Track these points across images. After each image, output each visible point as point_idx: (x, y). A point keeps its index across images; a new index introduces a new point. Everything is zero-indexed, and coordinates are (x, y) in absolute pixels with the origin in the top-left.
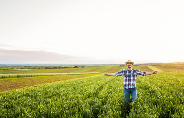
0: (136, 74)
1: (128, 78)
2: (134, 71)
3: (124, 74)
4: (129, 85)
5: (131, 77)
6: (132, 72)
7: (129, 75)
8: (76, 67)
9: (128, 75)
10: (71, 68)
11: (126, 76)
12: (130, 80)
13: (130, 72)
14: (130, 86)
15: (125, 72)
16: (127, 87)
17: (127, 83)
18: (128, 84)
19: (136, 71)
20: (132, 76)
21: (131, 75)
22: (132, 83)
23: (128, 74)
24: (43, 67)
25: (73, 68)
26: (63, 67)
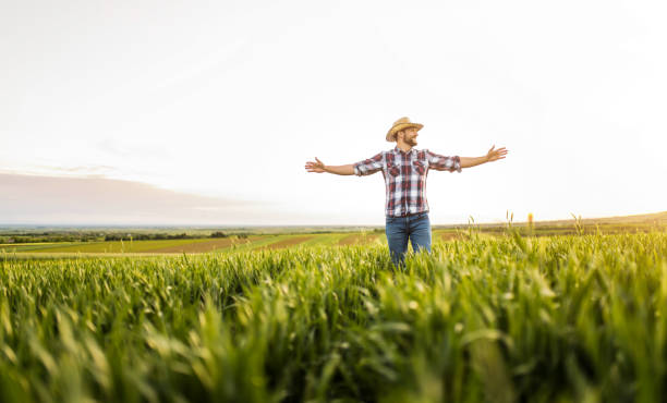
0: (426, 163)
1: (399, 179)
2: (419, 154)
3: (385, 166)
4: (406, 200)
5: (410, 173)
6: (414, 158)
7: (404, 167)
8: (218, 235)
9: (399, 168)
10: (199, 237)
11: (395, 172)
14: (409, 205)
15: (390, 157)
16: (398, 211)
17: (398, 195)
18: (403, 199)
19: (427, 155)
20: (414, 170)
21: (410, 167)
23: (398, 162)
24: (98, 235)
25: (208, 237)
26: (174, 234)
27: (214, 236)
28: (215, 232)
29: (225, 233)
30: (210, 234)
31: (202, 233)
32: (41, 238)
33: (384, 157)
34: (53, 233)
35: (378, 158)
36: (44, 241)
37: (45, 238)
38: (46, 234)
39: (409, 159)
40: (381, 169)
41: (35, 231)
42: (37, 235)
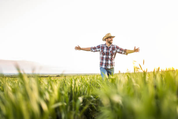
0: (115, 51)
1: (105, 56)
2: (112, 48)
3: (101, 51)
4: (107, 64)
6: (111, 49)
7: (107, 53)
9: (105, 53)
11: (104, 54)
12: (107, 59)
13: (108, 49)
14: (108, 66)
15: (103, 48)
17: (104, 62)
19: (116, 48)
20: (110, 54)
21: (109, 53)
22: (109, 62)
23: (105, 51)
25: (55, 77)
26: (46, 76)
27: (57, 76)
28: (57, 75)
29: (60, 75)
30: (56, 76)
31: (54, 76)
32: (10, 77)
33: (101, 47)
34: (14, 76)
35: (99, 47)
36: (11, 78)
37: (11, 77)
38: (11, 76)
39: (109, 50)
40: (99, 51)
41: (9, 75)
42: (9, 76)
